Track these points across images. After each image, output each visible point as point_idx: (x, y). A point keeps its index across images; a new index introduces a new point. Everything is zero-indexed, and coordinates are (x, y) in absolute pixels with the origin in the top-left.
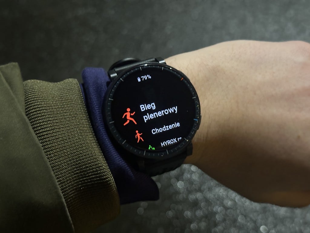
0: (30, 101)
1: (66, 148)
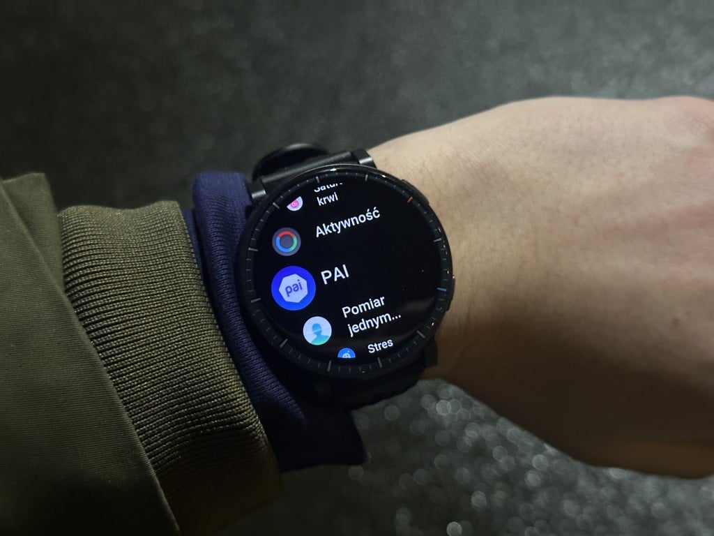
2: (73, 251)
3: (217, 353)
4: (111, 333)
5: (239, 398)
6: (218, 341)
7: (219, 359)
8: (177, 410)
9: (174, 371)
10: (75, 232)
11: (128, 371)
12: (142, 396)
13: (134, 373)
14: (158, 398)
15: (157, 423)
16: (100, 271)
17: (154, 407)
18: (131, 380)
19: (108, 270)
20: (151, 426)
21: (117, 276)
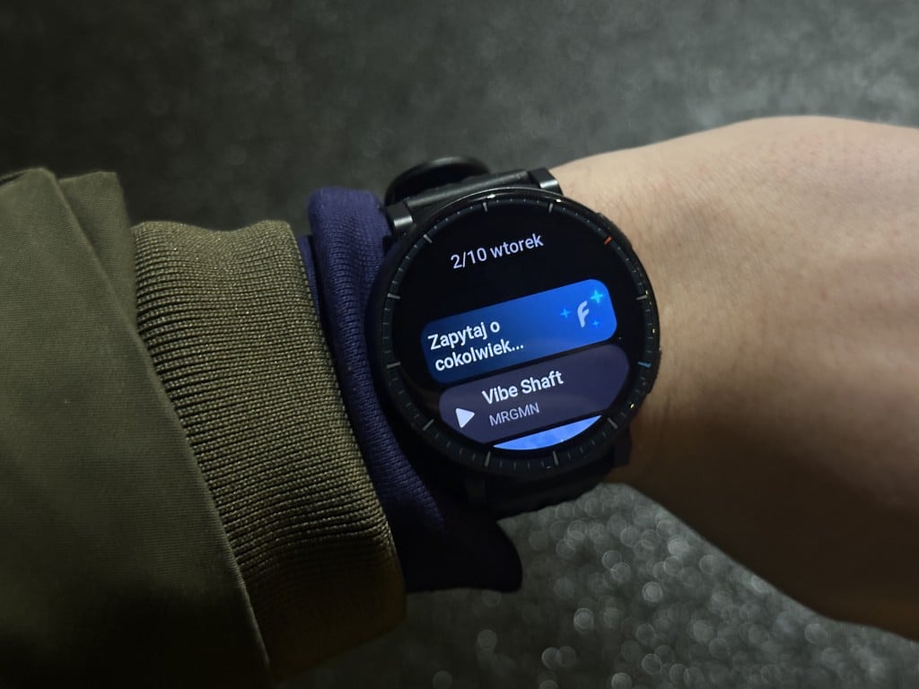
0: (155, 291)
1: (255, 432)
2: (150, 281)
3: (335, 428)
4: (198, 393)
5: (362, 489)
6: (338, 412)
7: (338, 436)
8: (279, 501)
9: (277, 448)
10: (154, 255)
11: (217, 445)
12: (233, 479)
13: (225, 448)
14: (254, 484)
15: (252, 517)
16: (187, 310)
17: (248, 495)
18: (221, 457)
19: (197, 309)
20: (243, 521)
21: (209, 318)
